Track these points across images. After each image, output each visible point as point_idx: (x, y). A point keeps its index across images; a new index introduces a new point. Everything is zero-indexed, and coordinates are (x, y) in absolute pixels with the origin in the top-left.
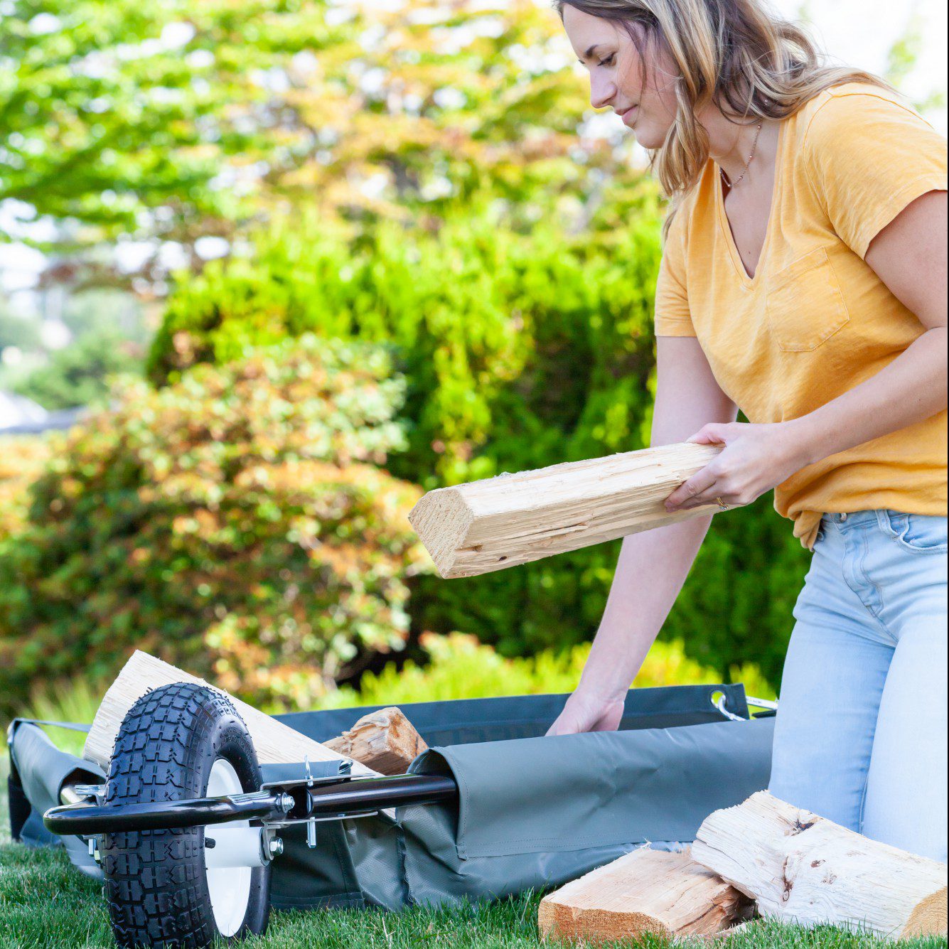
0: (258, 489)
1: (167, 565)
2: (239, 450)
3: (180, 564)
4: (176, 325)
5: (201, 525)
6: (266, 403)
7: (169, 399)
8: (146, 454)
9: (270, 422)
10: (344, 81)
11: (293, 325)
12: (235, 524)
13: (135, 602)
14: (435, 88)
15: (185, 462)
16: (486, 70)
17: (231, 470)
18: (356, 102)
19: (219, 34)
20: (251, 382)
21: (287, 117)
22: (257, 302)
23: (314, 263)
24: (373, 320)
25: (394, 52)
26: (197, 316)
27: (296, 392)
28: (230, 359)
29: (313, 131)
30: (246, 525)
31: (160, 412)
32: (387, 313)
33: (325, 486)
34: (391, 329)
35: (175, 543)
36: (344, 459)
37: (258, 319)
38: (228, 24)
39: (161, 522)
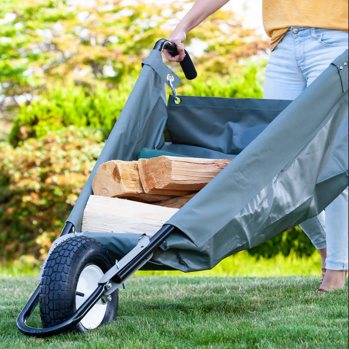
0: (54, 184)
1: (20, 214)
2: (46, 169)
3: (25, 213)
4: (21, 123)
5: (33, 198)
6: (56, 152)
7: (19, 151)
8: (11, 172)
9: (58, 159)
10: (74, 34)
11: (65, 123)
12: (46, 198)
13: (8, 228)
14: (108, 36)
15: (26, 174)
16: (127, 28)
17: (44, 177)
18: (78, 41)
19: (27, 16)
20: (51, 144)
21: (52, 47)
22: (51, 114)
23: (72, 99)
24: (95, 120)
25: (92, 23)
26: (28, 120)
27: (67, 147)
28: (41, 135)
29: (63, 53)
30: (50, 198)
31: (16, 157)
32: (100, 117)
33: (80, 182)
34: (102, 123)
35: (23, 205)
36: (86, 172)
37: (52, 120)
38: (30, 12)
39: (18, 197)
